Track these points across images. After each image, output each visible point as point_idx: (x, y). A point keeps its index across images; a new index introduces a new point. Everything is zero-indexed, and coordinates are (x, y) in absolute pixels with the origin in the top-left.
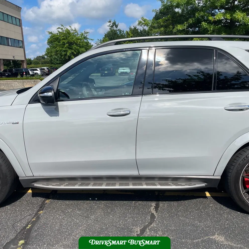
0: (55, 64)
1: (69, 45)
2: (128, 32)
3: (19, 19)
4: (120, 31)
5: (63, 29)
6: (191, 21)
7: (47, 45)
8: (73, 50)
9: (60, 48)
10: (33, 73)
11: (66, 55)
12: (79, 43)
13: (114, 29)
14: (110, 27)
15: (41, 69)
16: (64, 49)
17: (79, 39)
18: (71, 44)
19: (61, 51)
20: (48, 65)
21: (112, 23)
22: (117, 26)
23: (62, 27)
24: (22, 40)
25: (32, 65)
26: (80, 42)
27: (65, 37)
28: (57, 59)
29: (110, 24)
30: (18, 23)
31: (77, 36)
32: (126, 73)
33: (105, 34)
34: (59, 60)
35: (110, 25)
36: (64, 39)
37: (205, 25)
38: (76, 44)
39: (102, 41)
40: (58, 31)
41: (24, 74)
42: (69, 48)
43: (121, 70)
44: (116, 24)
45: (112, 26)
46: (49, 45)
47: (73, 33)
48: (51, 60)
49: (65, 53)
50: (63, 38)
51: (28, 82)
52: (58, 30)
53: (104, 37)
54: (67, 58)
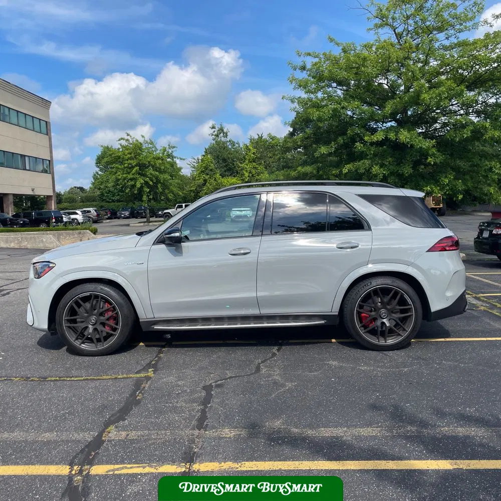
0: (109, 202)
1: (140, 169)
2: (248, 145)
3: (46, 122)
4: (233, 144)
5: (129, 141)
6: (341, 140)
7: (95, 167)
8: (148, 177)
9: (123, 174)
10: (69, 218)
11: (133, 186)
12: (158, 165)
13: (221, 140)
14: (214, 136)
15: (84, 212)
16: (130, 176)
17: (159, 158)
18: (142, 167)
19: (124, 179)
20: (94, 203)
21: (217, 129)
22: (226, 134)
23: (129, 138)
24: (50, 159)
25: (65, 205)
26: (160, 164)
27: (133, 155)
28: (112, 192)
29: (214, 132)
30: (44, 129)
31: (155, 153)
32: (246, 216)
33: (206, 149)
34: (117, 194)
35: (214, 134)
36: (131, 159)
37: (361, 146)
38: (153, 167)
39: (200, 161)
40: (121, 145)
41: (54, 220)
42: (139, 174)
43: (235, 212)
44: (225, 130)
45: (217, 136)
46: (98, 167)
47: (148, 149)
48: (102, 194)
49: (133, 183)
50: (129, 156)
51: (67, 234)
52: (120, 142)
53: (204, 154)
54: (136, 192)
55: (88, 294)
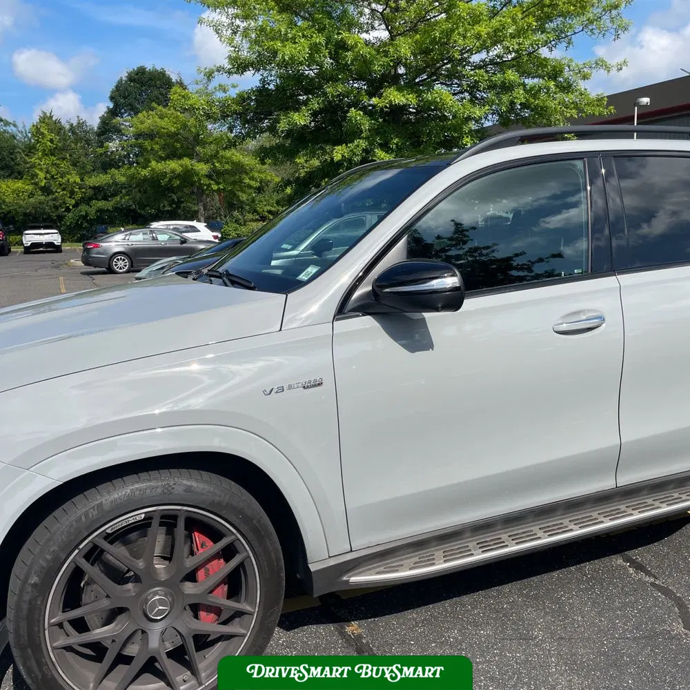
2: (39, 126)
55: (140, 515)
